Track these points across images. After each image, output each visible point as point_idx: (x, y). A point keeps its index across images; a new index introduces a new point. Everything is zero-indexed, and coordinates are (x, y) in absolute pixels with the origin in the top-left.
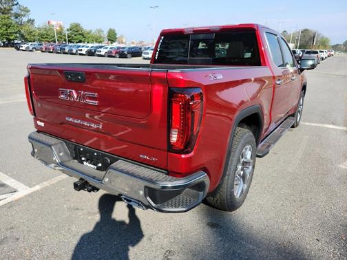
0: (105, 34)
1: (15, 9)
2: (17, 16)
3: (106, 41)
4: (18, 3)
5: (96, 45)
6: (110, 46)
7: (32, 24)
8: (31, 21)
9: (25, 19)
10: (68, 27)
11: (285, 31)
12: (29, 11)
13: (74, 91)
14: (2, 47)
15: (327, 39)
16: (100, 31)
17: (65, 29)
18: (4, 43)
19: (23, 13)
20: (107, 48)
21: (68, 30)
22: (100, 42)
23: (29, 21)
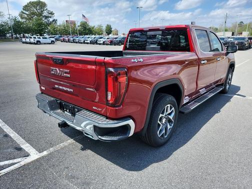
0: (104, 28)
1: (45, 13)
2: (46, 17)
3: (105, 33)
4: (47, 9)
5: (97, 36)
6: (107, 37)
7: (56, 22)
8: (55, 21)
9: (51, 20)
10: (79, 24)
12: (54, 14)
16: (100, 26)
17: (77, 26)
19: (50, 15)
20: (105, 39)
21: (79, 26)
22: (102, 34)
23: (53, 21)
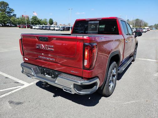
0: (48, 21)
1: (8, 10)
2: (8, 13)
3: (49, 24)
4: (9, 7)
8: (15, 15)
9: (12, 14)
10: (31, 18)
11: (128, 20)
12: (14, 11)
13: (42, 45)
14: (1, 26)
15: (147, 23)
16: (46, 20)
17: (30, 19)
18: (2, 25)
19: (11, 11)
21: (31, 19)
22: (46, 24)
23: (14, 15)
